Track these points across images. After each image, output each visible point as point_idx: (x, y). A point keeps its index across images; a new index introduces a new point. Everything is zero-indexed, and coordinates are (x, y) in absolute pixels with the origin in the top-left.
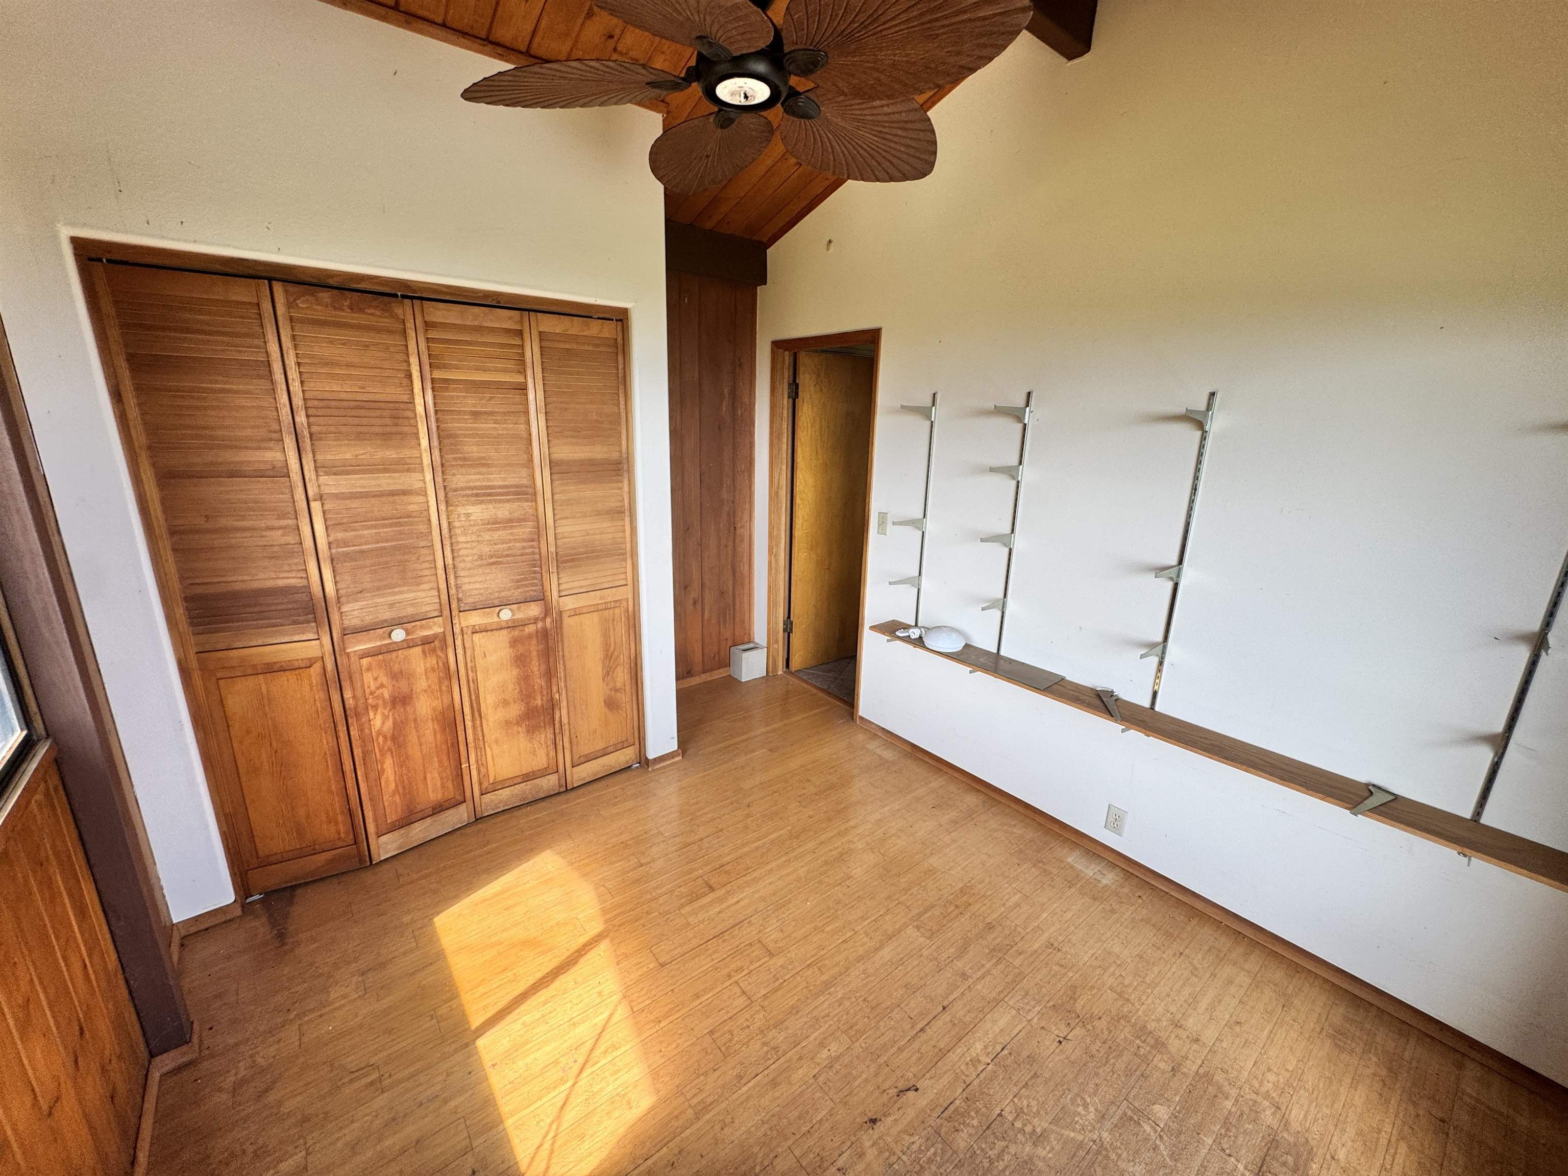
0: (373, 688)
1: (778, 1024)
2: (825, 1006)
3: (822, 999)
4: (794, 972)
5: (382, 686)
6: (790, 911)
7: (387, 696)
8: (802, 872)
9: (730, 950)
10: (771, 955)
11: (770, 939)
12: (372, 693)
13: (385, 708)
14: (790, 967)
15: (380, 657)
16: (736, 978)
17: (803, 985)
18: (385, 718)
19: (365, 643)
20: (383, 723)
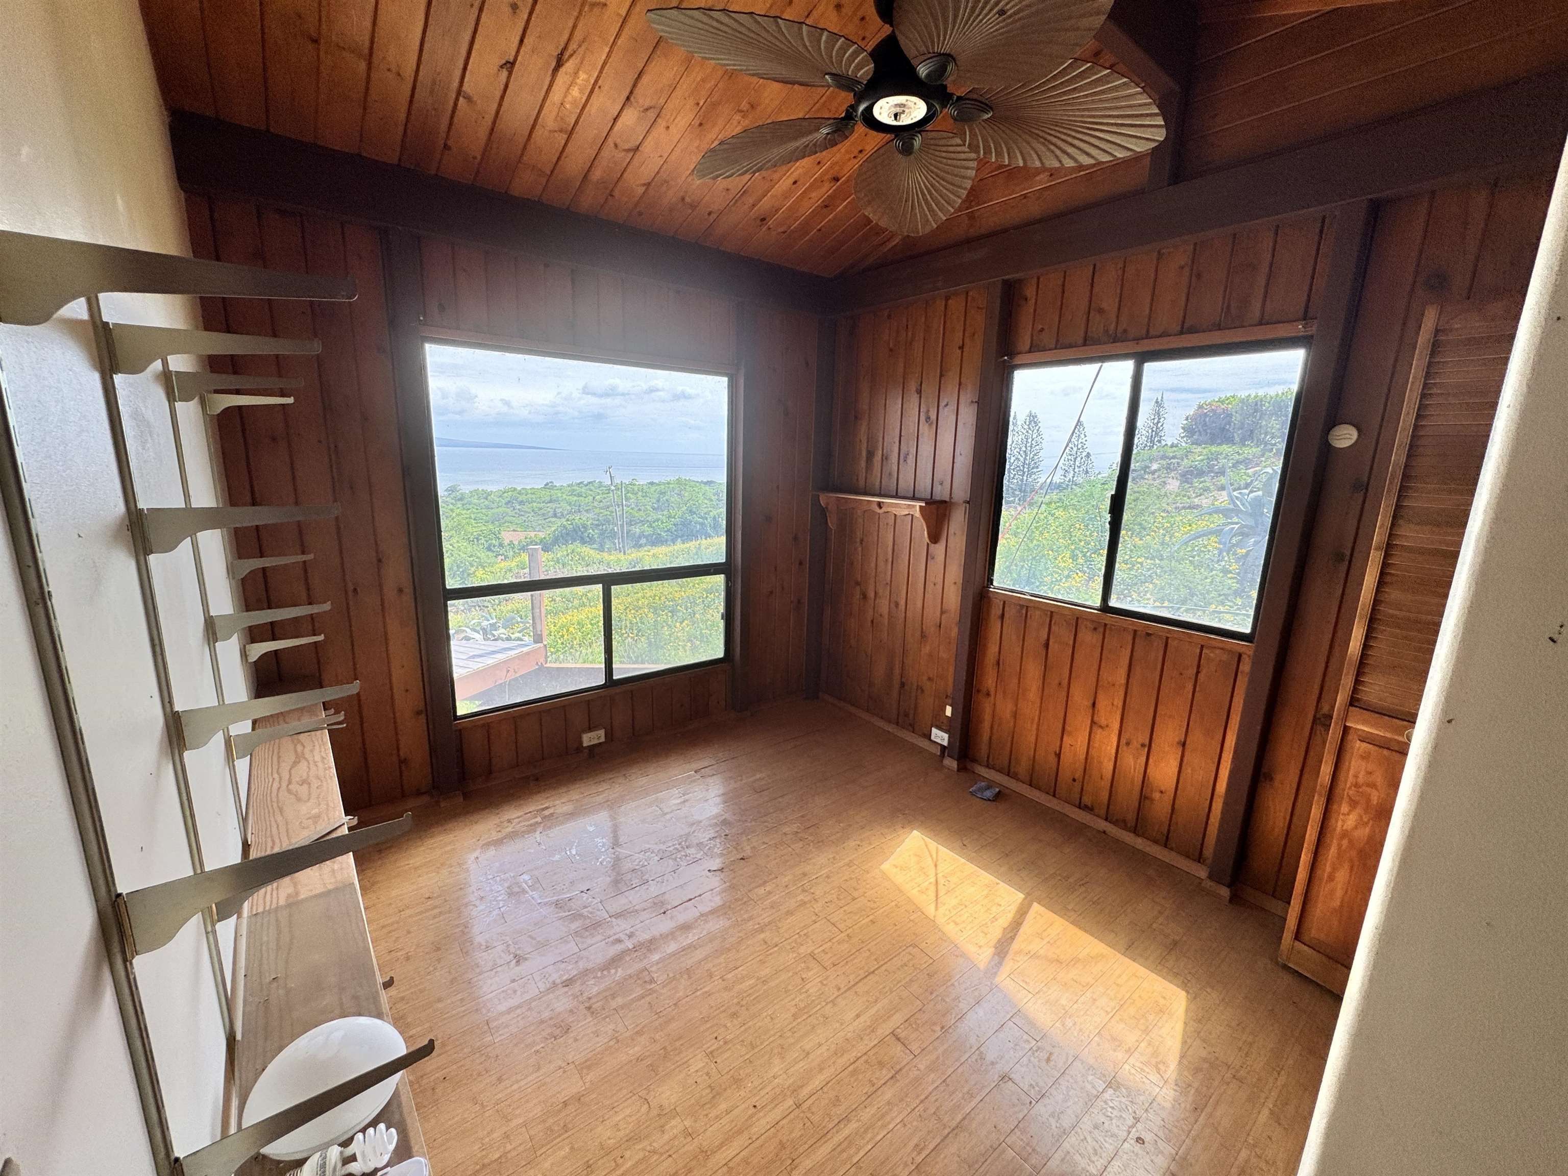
0: (1361, 780)
1: (803, 904)
2: (765, 915)
3: (767, 920)
4: (790, 941)
5: (1373, 785)
6: (794, 1003)
7: (1375, 801)
8: (777, 1067)
9: (854, 958)
10: (812, 955)
11: (815, 971)
12: (1356, 785)
13: (1366, 810)
14: (794, 944)
15: (1386, 752)
16: (843, 935)
17: (782, 931)
18: (1360, 824)
19: (1372, 726)
20: (1356, 827)
